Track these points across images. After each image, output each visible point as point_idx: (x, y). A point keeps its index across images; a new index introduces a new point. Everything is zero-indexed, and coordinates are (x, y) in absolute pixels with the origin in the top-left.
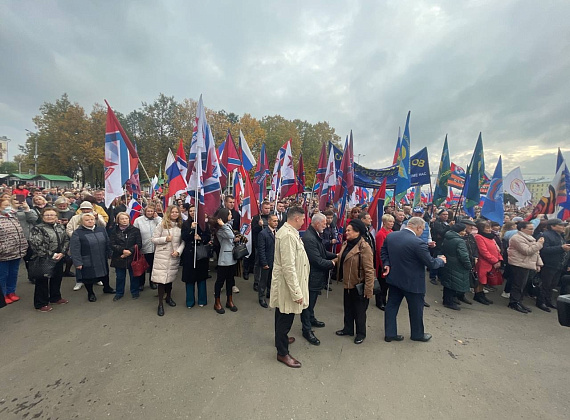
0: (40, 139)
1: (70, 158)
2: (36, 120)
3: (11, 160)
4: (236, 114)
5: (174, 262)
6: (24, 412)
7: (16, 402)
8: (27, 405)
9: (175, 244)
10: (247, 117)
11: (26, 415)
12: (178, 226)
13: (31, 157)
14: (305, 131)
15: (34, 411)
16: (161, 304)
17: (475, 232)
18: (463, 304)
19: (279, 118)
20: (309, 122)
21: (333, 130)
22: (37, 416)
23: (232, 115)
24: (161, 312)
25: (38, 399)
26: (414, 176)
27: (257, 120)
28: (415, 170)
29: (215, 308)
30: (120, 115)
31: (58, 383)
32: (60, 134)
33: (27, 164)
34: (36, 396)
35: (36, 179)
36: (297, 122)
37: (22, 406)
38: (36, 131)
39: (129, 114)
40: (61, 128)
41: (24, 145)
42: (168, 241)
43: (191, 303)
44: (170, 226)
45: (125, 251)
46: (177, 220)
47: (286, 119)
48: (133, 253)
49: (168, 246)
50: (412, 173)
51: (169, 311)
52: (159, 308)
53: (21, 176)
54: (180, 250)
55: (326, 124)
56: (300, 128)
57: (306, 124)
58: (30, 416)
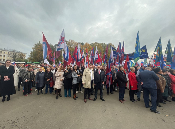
0: (33, 53)
1: (40, 58)
2: (33, 48)
3: (27, 59)
4: (83, 43)
5: (61, 82)
6: (13, 124)
7: (12, 121)
8: (14, 122)
9: (62, 77)
10: (87, 43)
11: (13, 125)
12: (63, 71)
13: (31, 58)
14: (104, 46)
15: (16, 124)
16: (57, 96)
17: (169, 74)
18: (167, 102)
19: (96, 43)
20: (105, 43)
21: (114, 45)
22: (16, 126)
23: (82, 43)
24: (57, 98)
25: (18, 121)
26: (142, 55)
27: (90, 44)
28: (142, 53)
29: (74, 98)
30: (52, 45)
31: (24, 117)
32: (38, 51)
33: (30, 59)
34: (18, 120)
35: (32, 63)
36: (102, 44)
37: (13, 122)
38: (32, 51)
39: (55, 45)
40: (38, 50)
41: (29, 55)
42: (60, 76)
43: (66, 96)
44: (60, 71)
45: (48, 79)
46: (63, 70)
47: (98, 43)
48: (50, 80)
49: (60, 78)
50: (141, 54)
51: (60, 98)
52: (57, 97)
53: (28, 62)
54: (63, 79)
55: (111, 44)
56: (103, 46)
57: (105, 44)
58: (14, 126)
